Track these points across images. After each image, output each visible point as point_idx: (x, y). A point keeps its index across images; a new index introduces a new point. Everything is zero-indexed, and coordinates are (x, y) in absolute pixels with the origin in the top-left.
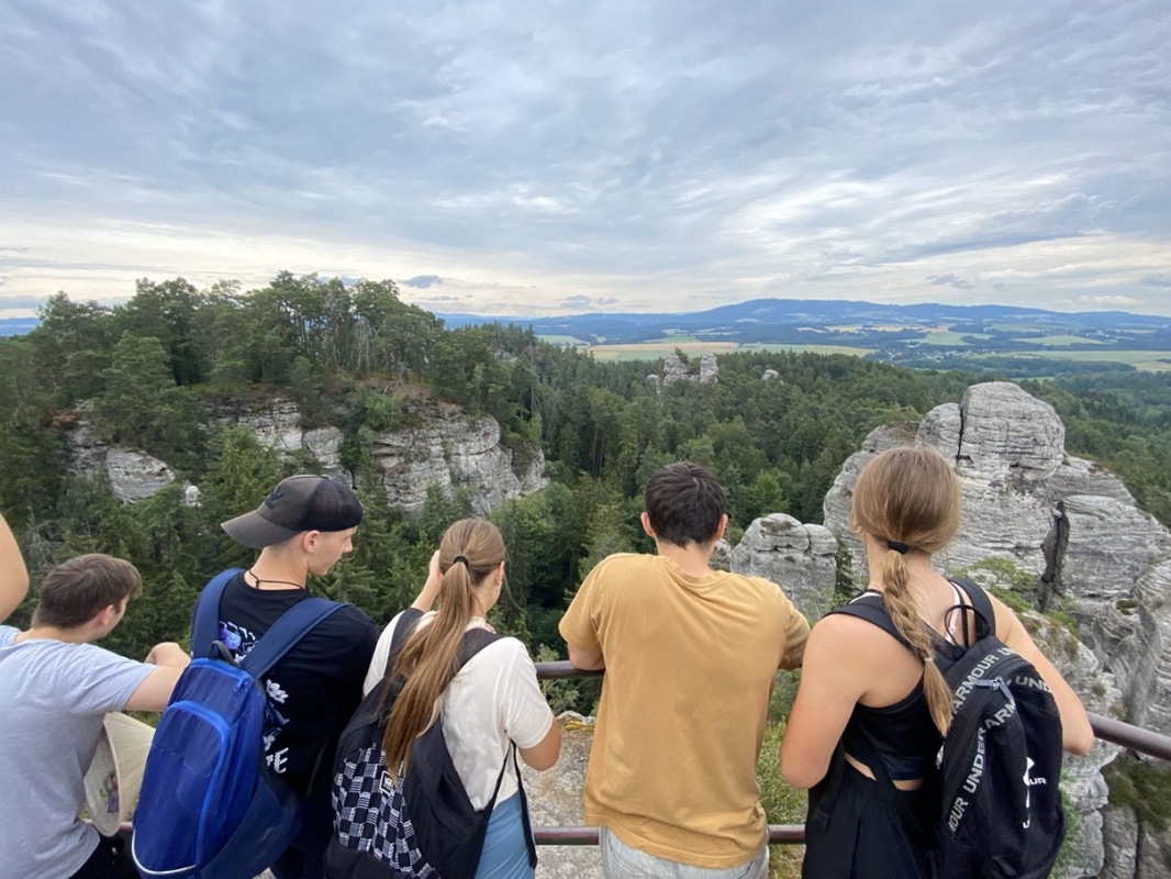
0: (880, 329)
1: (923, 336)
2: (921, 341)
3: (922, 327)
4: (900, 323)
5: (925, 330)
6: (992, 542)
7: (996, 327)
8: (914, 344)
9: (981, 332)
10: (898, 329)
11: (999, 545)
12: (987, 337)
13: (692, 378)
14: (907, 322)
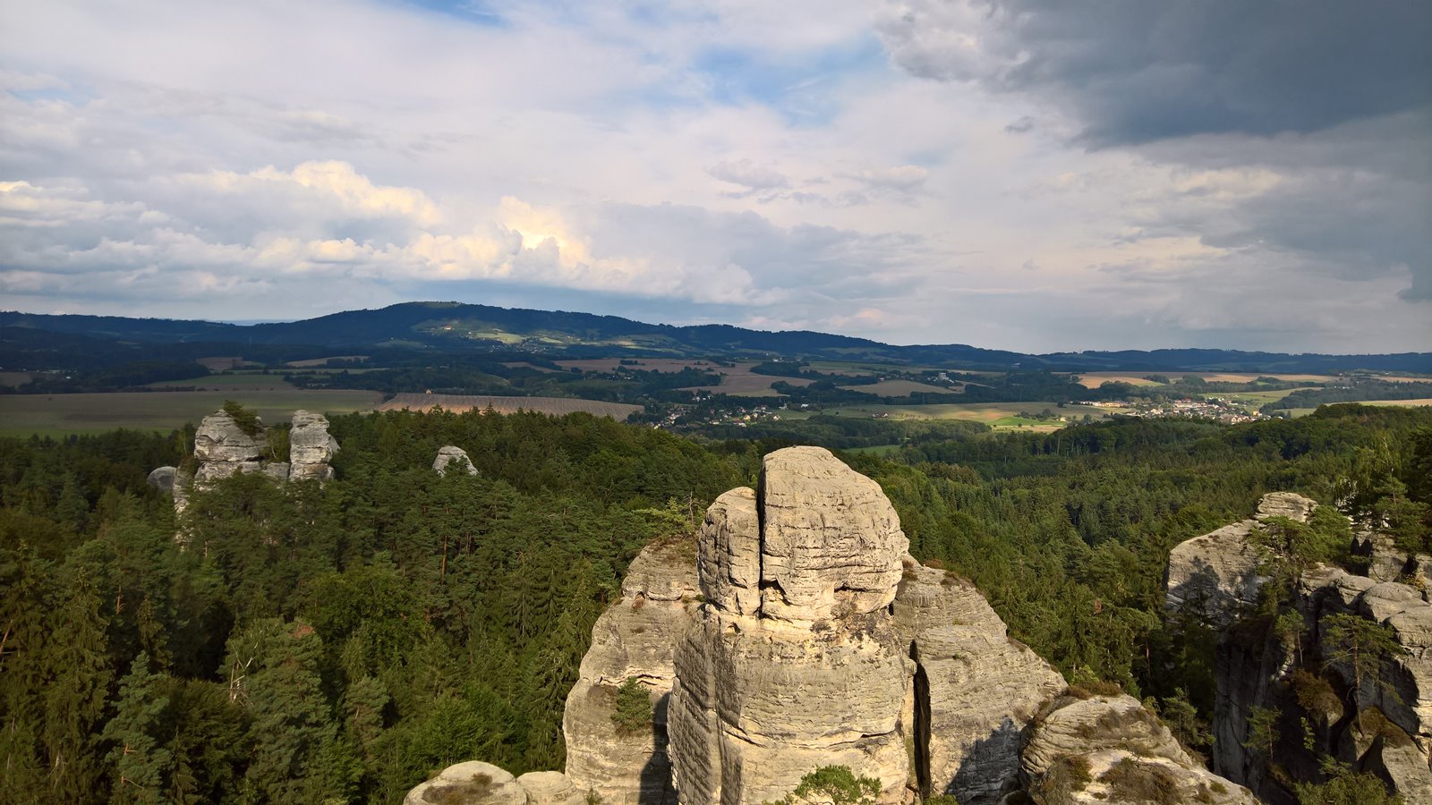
0: (648, 368)
1: (715, 380)
2: (715, 390)
3: (712, 365)
4: (678, 357)
5: (718, 371)
6: (829, 735)
7: (814, 366)
8: (704, 394)
9: (796, 374)
10: (677, 367)
11: (838, 739)
12: (805, 383)
13: (273, 470)
14: (689, 356)
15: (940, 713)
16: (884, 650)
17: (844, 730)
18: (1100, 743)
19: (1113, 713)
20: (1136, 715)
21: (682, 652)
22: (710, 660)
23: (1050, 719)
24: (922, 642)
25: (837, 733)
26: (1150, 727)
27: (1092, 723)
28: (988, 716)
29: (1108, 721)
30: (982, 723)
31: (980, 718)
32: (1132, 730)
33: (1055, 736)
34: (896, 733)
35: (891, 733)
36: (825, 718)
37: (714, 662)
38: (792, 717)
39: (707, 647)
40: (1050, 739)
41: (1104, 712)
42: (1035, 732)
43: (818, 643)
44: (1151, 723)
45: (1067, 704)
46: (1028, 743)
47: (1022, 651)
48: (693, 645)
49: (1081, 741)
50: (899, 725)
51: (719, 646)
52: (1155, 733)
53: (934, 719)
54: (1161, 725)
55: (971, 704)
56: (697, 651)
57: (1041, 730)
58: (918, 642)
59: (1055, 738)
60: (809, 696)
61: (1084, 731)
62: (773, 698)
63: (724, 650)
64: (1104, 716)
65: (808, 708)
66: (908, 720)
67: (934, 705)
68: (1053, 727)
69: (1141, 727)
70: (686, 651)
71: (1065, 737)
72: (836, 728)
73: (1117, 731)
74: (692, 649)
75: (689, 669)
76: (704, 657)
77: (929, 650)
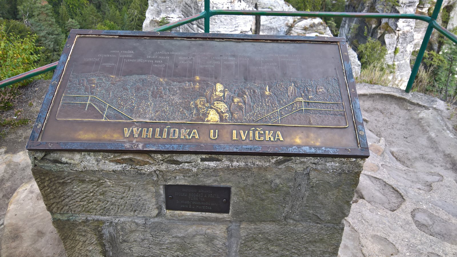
15: (263, 25)
16: (248, 6)
17: (235, 30)
18: (309, 32)
19: (314, 23)
20: (321, 24)
21: (184, 7)
22: (193, 9)
23: (296, 25)
24: (259, 3)
25: (233, 31)
26: (323, 27)
27: (308, 26)
28: (277, 26)
29: (312, 26)
30: (275, 28)
31: (275, 27)
32: (319, 28)
33: (297, 30)
34: (250, 31)
35: (249, 31)
36: (230, 27)
37: (195, 10)
38: (220, 27)
39: (192, 5)
40: (295, 31)
41: (312, 23)
42: (292, 29)
43: (228, 3)
44: (324, 26)
45: (301, 21)
46: (289, 32)
47: (289, 6)
48: (187, 4)
49: (304, 31)
50: (251, 29)
51: (196, 4)
52: (325, 29)
53: (261, 27)
54: (327, 27)
55: (273, 23)
56: (189, 6)
57: (293, 29)
58: (258, 3)
59: (297, 31)
60: (225, 20)
61: (305, 29)
62: (214, 21)
63: (198, 6)
64: (311, 24)
65: (225, 24)
66: (254, 28)
67: (262, 23)
68: (297, 28)
69: (321, 27)
70: (185, 7)
71: (300, 30)
72: (233, 29)
73: (314, 28)
74: (187, 6)
75: (186, 13)
76: (191, 8)
77: (261, 6)
